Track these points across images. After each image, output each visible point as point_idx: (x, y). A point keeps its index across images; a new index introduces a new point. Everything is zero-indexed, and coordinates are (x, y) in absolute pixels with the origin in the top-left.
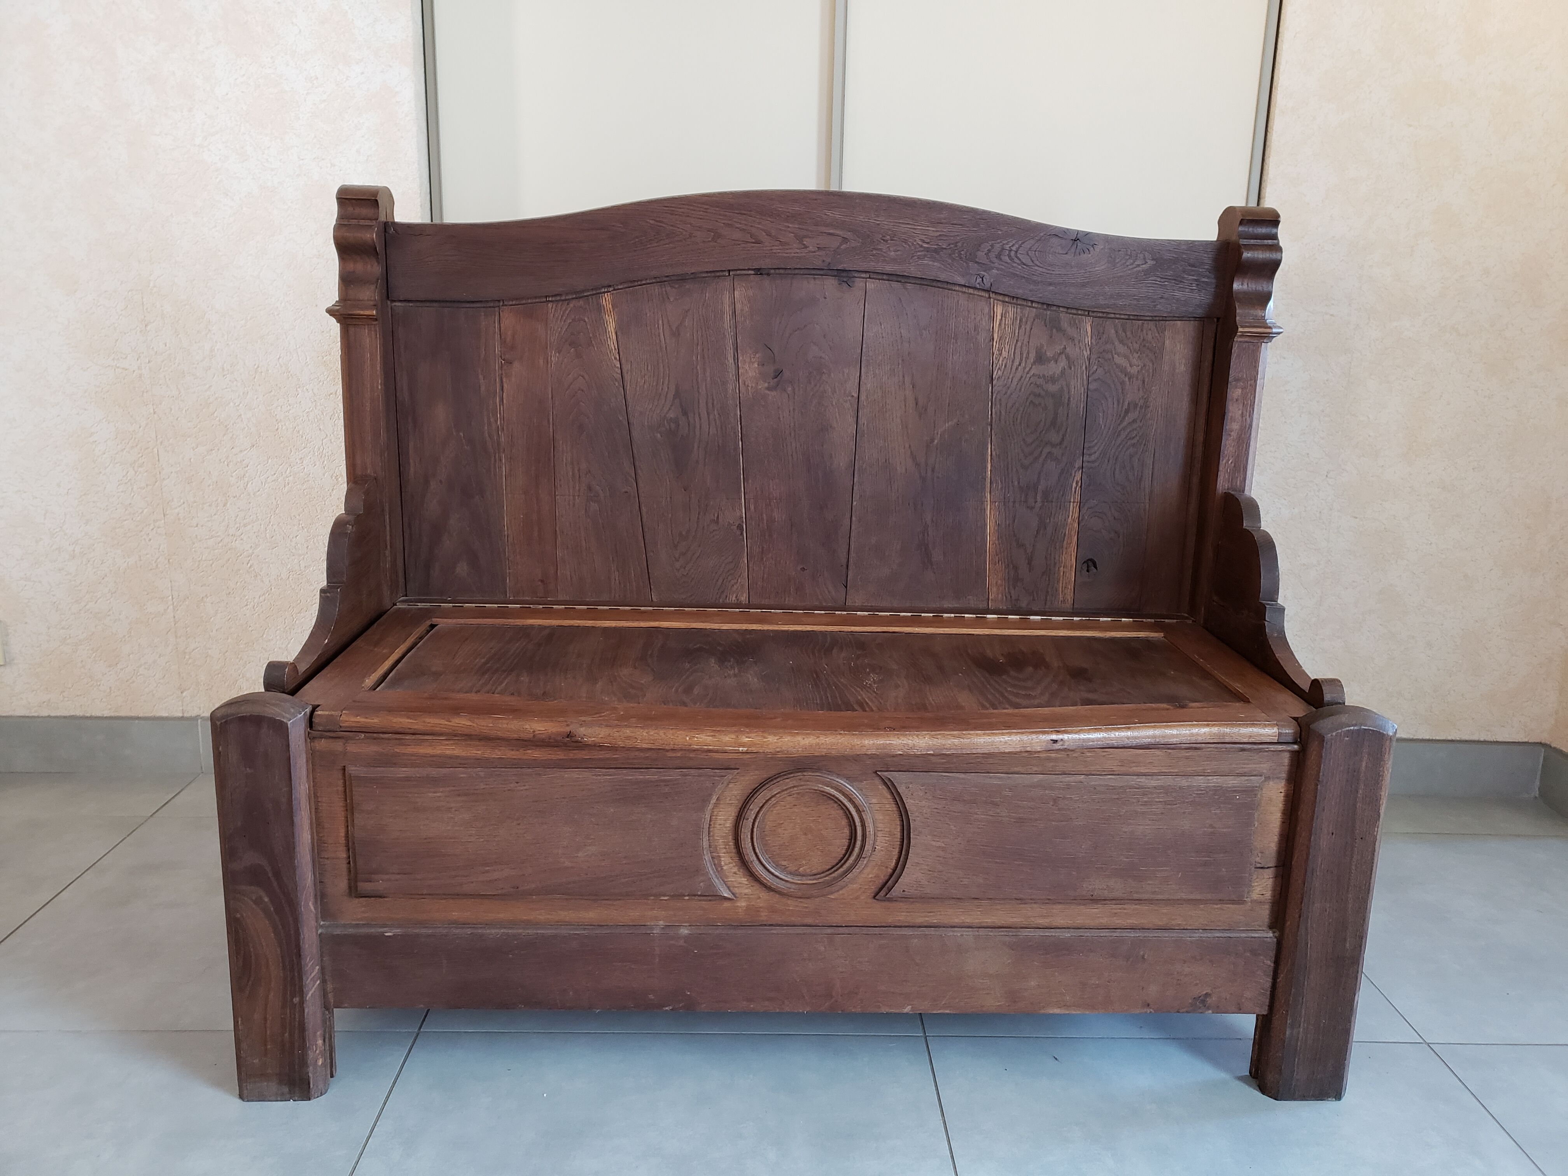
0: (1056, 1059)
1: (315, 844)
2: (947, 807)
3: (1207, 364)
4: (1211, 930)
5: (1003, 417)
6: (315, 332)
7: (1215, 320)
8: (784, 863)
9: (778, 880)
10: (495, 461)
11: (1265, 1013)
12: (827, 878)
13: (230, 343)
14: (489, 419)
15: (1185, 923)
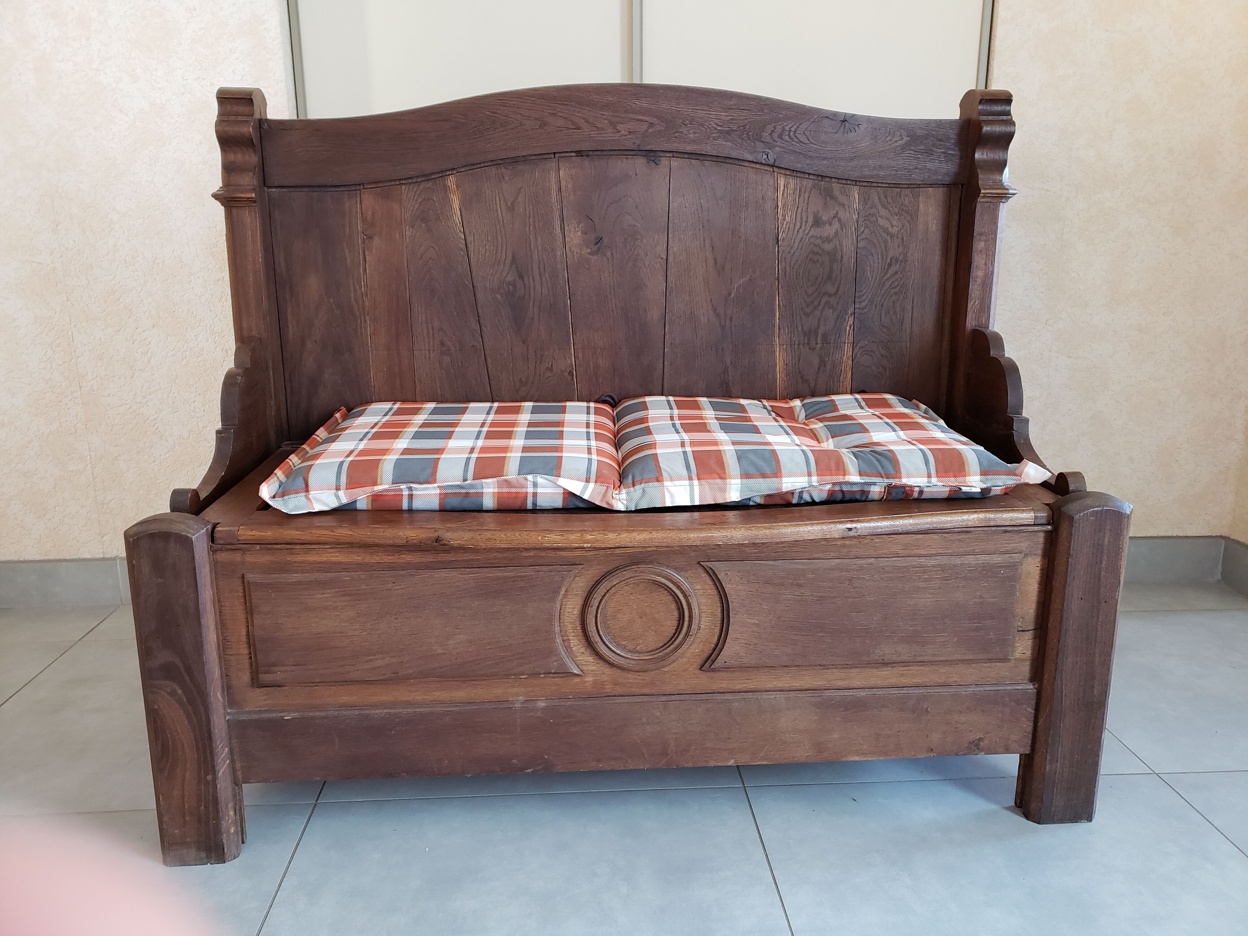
0: (855, 800)
1: (221, 643)
2: (760, 589)
3: (954, 224)
4: (982, 684)
5: (787, 273)
6: (203, 228)
7: (960, 186)
8: (624, 643)
9: (619, 657)
10: (361, 322)
11: (1028, 752)
12: (660, 654)
13: (131, 239)
14: (354, 286)
15: (960, 680)
